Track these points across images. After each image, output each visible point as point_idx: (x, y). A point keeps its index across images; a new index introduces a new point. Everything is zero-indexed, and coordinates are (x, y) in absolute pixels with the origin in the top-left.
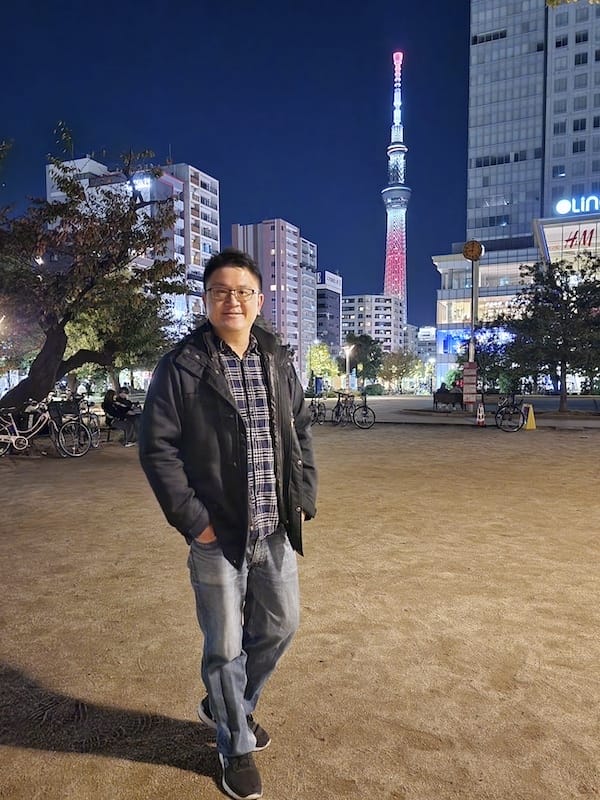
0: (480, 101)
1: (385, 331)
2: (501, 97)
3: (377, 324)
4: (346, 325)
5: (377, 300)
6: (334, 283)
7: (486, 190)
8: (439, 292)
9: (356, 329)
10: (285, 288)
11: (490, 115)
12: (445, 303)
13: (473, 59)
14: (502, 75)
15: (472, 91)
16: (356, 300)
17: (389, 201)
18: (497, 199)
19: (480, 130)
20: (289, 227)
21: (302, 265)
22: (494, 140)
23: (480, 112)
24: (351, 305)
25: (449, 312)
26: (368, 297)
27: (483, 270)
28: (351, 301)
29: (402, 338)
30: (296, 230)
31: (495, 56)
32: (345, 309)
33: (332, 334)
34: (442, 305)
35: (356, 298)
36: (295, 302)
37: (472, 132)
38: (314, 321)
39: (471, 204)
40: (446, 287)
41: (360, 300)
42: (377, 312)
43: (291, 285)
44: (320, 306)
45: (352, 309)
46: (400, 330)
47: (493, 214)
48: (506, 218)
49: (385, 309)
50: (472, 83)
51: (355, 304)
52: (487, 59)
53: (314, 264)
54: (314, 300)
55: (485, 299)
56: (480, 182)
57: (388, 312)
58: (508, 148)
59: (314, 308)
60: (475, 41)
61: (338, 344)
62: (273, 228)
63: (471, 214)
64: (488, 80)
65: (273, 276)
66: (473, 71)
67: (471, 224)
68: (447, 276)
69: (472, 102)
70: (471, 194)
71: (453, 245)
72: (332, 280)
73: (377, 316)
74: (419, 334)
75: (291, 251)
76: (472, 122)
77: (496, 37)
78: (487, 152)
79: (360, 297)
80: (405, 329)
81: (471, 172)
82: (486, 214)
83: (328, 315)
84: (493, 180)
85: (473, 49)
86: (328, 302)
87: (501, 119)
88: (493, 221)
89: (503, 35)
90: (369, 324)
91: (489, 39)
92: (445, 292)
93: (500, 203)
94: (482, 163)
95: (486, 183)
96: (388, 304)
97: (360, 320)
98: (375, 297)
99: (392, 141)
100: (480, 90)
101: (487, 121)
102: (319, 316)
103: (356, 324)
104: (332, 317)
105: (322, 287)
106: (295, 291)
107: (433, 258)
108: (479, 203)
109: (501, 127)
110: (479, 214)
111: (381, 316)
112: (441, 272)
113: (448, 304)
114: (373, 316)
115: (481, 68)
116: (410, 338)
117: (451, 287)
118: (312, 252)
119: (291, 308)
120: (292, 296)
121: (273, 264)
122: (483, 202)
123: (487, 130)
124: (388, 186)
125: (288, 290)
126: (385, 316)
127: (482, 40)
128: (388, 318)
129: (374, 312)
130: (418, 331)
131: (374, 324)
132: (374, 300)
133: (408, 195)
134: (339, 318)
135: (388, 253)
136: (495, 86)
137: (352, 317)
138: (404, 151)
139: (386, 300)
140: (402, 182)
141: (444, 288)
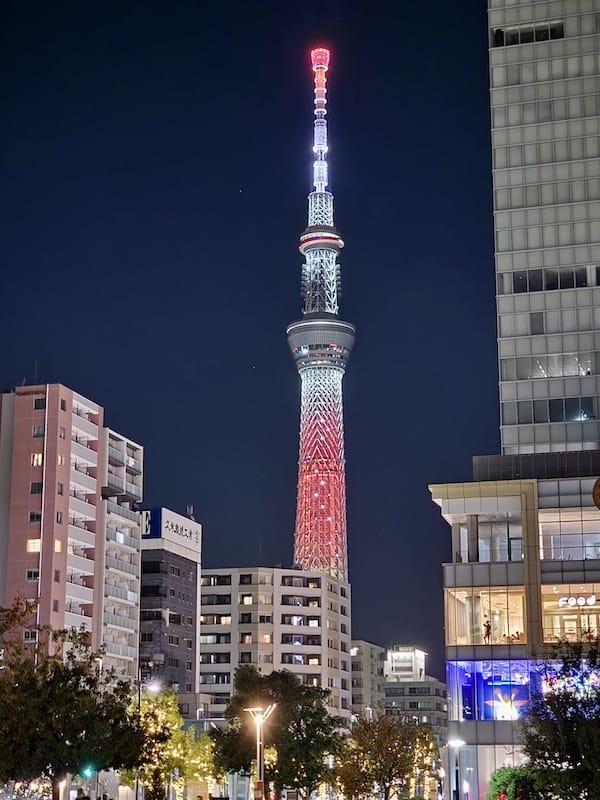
0: (515, 159)
1: (308, 657)
2: (561, 152)
3: (287, 639)
4: (210, 639)
5: (287, 581)
6: (183, 536)
7: (538, 341)
8: (448, 569)
9: (234, 649)
10: (64, 546)
11: (539, 187)
12: (462, 595)
13: (497, 76)
14: (559, 109)
15: (498, 138)
16: (236, 579)
17: (305, 351)
18: (564, 360)
19: (518, 217)
20: (80, 403)
21: (106, 493)
22: (549, 239)
23: (516, 177)
24: (222, 590)
25: (474, 618)
26: (263, 573)
27: (547, 520)
28: (223, 581)
29: (348, 675)
30: (95, 409)
31: (543, 71)
32: (209, 600)
33: (176, 663)
34: (456, 598)
35: (236, 574)
36: (88, 582)
37: (501, 220)
38: (134, 627)
39: (507, 370)
40: (465, 559)
41: (245, 580)
42: (287, 609)
43: (79, 539)
44: (149, 592)
45: (224, 600)
46: (342, 656)
47: (557, 393)
48: (587, 404)
49: (307, 601)
50: (497, 120)
51: (234, 589)
52: (527, 76)
53: (136, 489)
54: (134, 576)
55: (555, 589)
56: (523, 323)
57: (313, 608)
58: (582, 255)
59: (134, 597)
60: (500, 39)
61: (191, 688)
62: (40, 405)
63: (507, 392)
64: (530, 116)
65: (36, 517)
66: (497, 98)
67: (508, 413)
68: (464, 532)
69: (499, 158)
70: (505, 349)
71: (475, 459)
72: (177, 530)
73: (286, 619)
74: (388, 665)
75: (82, 458)
76: (500, 199)
77: (543, 35)
78: (535, 262)
79: (246, 571)
80: (354, 652)
81: (505, 302)
82: (541, 393)
83: (166, 614)
84: (552, 321)
85: (496, 55)
86: (168, 582)
87: (562, 194)
88: (558, 410)
89: (557, 33)
90: (267, 638)
91: (527, 37)
92: (463, 570)
93: (572, 371)
94: (526, 283)
95: (537, 326)
96: (311, 591)
97: (246, 628)
98: (279, 573)
99: (311, 223)
100: (515, 136)
101: (532, 198)
102: (144, 617)
103: (235, 638)
104: (175, 619)
105: (152, 544)
106: (89, 554)
107: (431, 488)
108: (524, 368)
109: (564, 213)
110: (525, 392)
111: (295, 620)
112: (450, 521)
113: (469, 598)
114: (277, 619)
115: (514, 93)
116: (365, 675)
117: (475, 557)
118: (132, 463)
119: (77, 595)
120: (79, 567)
121: (37, 488)
122: (534, 367)
123: (533, 215)
124: (301, 318)
125: (70, 551)
126: (307, 619)
127: (514, 40)
128: (313, 624)
129: (280, 610)
130: (383, 657)
131: (278, 638)
132: (278, 581)
133: (348, 339)
134: (192, 621)
135: (303, 467)
136: (545, 131)
137: (224, 620)
138: (336, 247)
139: (307, 582)
140: (334, 311)
141: (459, 559)
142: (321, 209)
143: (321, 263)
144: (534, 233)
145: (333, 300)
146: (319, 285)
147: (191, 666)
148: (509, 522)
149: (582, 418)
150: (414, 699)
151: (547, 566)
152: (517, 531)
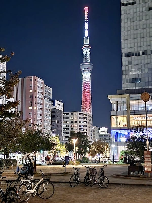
0: (126, 29)
1: (84, 129)
2: (135, 28)
3: (80, 126)
4: (65, 126)
5: (80, 114)
6: (60, 106)
7: (130, 67)
8: (112, 112)
9: (70, 128)
10: (36, 108)
11: (131, 35)
12: (114, 117)
13: (122, 12)
14: (135, 19)
15: (122, 25)
17: (83, 69)
18: (135, 71)
19: (126, 42)
20: (39, 80)
21: (45, 97)
22: (133, 46)
23: (126, 33)
24: (67, 116)
25: (117, 122)
26: (75, 113)
27: (131, 102)
28: (68, 114)
29: (92, 133)
30: (42, 81)
31: (132, 11)
32: (65, 118)
33: (58, 130)
34: (113, 118)
35: (70, 113)
36: (41, 115)
37: (123, 42)
38: (50, 124)
39: (123, 73)
40: (115, 110)
41: (72, 114)
42: (80, 120)
43: (40, 107)
44: (53, 117)
45: (68, 118)
46: (91, 129)
47: (134, 77)
48: (140, 79)
49: (84, 118)
50: (122, 22)
51: (69, 116)
52: (128, 12)
53: (50, 97)
54: (50, 114)
55: (133, 116)
56: (127, 63)
57: (85, 120)
58: (139, 49)
59: (50, 118)
60: (123, 5)
61: (61, 135)
62: (31, 80)
63: (124, 77)
64: (129, 21)
65: (31, 102)
66: (122, 17)
67: (124, 81)
68: (115, 105)
69: (122, 29)
70: (123, 68)
71: (117, 90)
72: (59, 105)
73: (80, 122)
74: (100, 131)
75: (40, 91)
76: (123, 38)
77: (132, 4)
78: (130, 51)
79: (72, 113)
80: (93, 128)
81: (123, 59)
82: (130, 77)
83: (57, 121)
84: (133, 63)
85: (122, 8)
86: (57, 115)
87: (135, 37)
88: (134, 80)
89: (135, 3)
90: (76, 126)
91: (129, 4)
92: (115, 112)
93: (137, 73)
94: (127, 55)
95: (130, 64)
96: (85, 116)
97: (72, 124)
98: (78, 113)
99: (84, 44)
100: (126, 25)
101: (129, 38)
102: (52, 122)
103: (70, 126)
104: (58, 122)
105: (54, 107)
106: (41, 109)
107: (108, 96)
108: (127, 72)
109: (136, 40)
110: (127, 77)
111: (82, 122)
112: (112, 103)
113: (116, 118)
114: (78, 122)
115: (126, 16)
116: (95, 133)
117: (117, 110)
118: (49, 91)
119: (39, 117)
120: (39, 112)
121: (31, 97)
122: (129, 72)
123: (129, 41)
124: (83, 63)
125: (38, 109)
126: (84, 122)
127: (126, 5)
128: (85, 123)
129: (79, 120)
130: (99, 129)
131: (78, 126)
132: (78, 114)
133: (92, 67)
134: (62, 122)
135: (83, 92)
136: (132, 24)
137: (68, 122)
138: (89, 48)
139: (84, 114)
140: (89, 61)
141: (114, 110)
142: (86, 41)
143: (86, 52)
144: (129, 45)
145: (89, 59)
146: (86, 56)
147: (61, 131)
148: (124, 103)
149: (139, 82)
150: (105, 137)
151: (131, 111)
152: (125, 105)
